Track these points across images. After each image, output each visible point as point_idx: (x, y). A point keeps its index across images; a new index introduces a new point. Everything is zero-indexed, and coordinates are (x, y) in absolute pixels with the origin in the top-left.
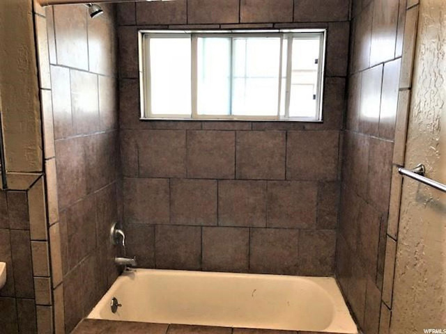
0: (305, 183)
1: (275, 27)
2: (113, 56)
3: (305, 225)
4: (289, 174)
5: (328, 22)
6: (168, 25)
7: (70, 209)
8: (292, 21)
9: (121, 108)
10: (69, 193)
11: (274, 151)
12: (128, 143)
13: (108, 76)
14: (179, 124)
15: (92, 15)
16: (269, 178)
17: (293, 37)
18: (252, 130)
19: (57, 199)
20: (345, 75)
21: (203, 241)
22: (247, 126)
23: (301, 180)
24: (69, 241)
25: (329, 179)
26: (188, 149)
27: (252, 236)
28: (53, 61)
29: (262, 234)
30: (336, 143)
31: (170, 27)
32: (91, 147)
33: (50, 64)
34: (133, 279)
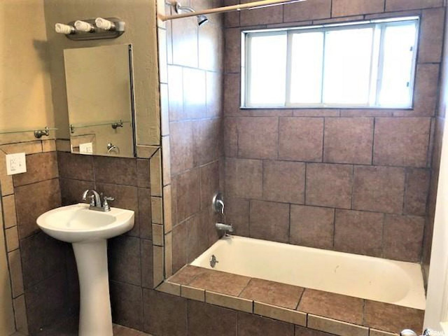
0: (391, 168)
1: (366, 18)
2: (220, 54)
3: (390, 210)
4: (375, 159)
5: (421, 9)
6: (266, 25)
7: (179, 176)
8: (383, 11)
9: (226, 98)
10: (179, 164)
11: (361, 137)
12: (230, 129)
13: (215, 72)
14: (273, 111)
15: (200, 24)
16: (355, 163)
17: (386, 26)
18: (340, 117)
19: (169, 168)
20: (439, 61)
21: (291, 217)
22: (336, 113)
23: (388, 166)
24: (178, 201)
25: (417, 165)
26: (279, 134)
27: (338, 217)
28: (170, 62)
29: (347, 215)
30: (427, 129)
31: (268, 26)
32: (198, 130)
33: (168, 64)
34: (230, 243)
